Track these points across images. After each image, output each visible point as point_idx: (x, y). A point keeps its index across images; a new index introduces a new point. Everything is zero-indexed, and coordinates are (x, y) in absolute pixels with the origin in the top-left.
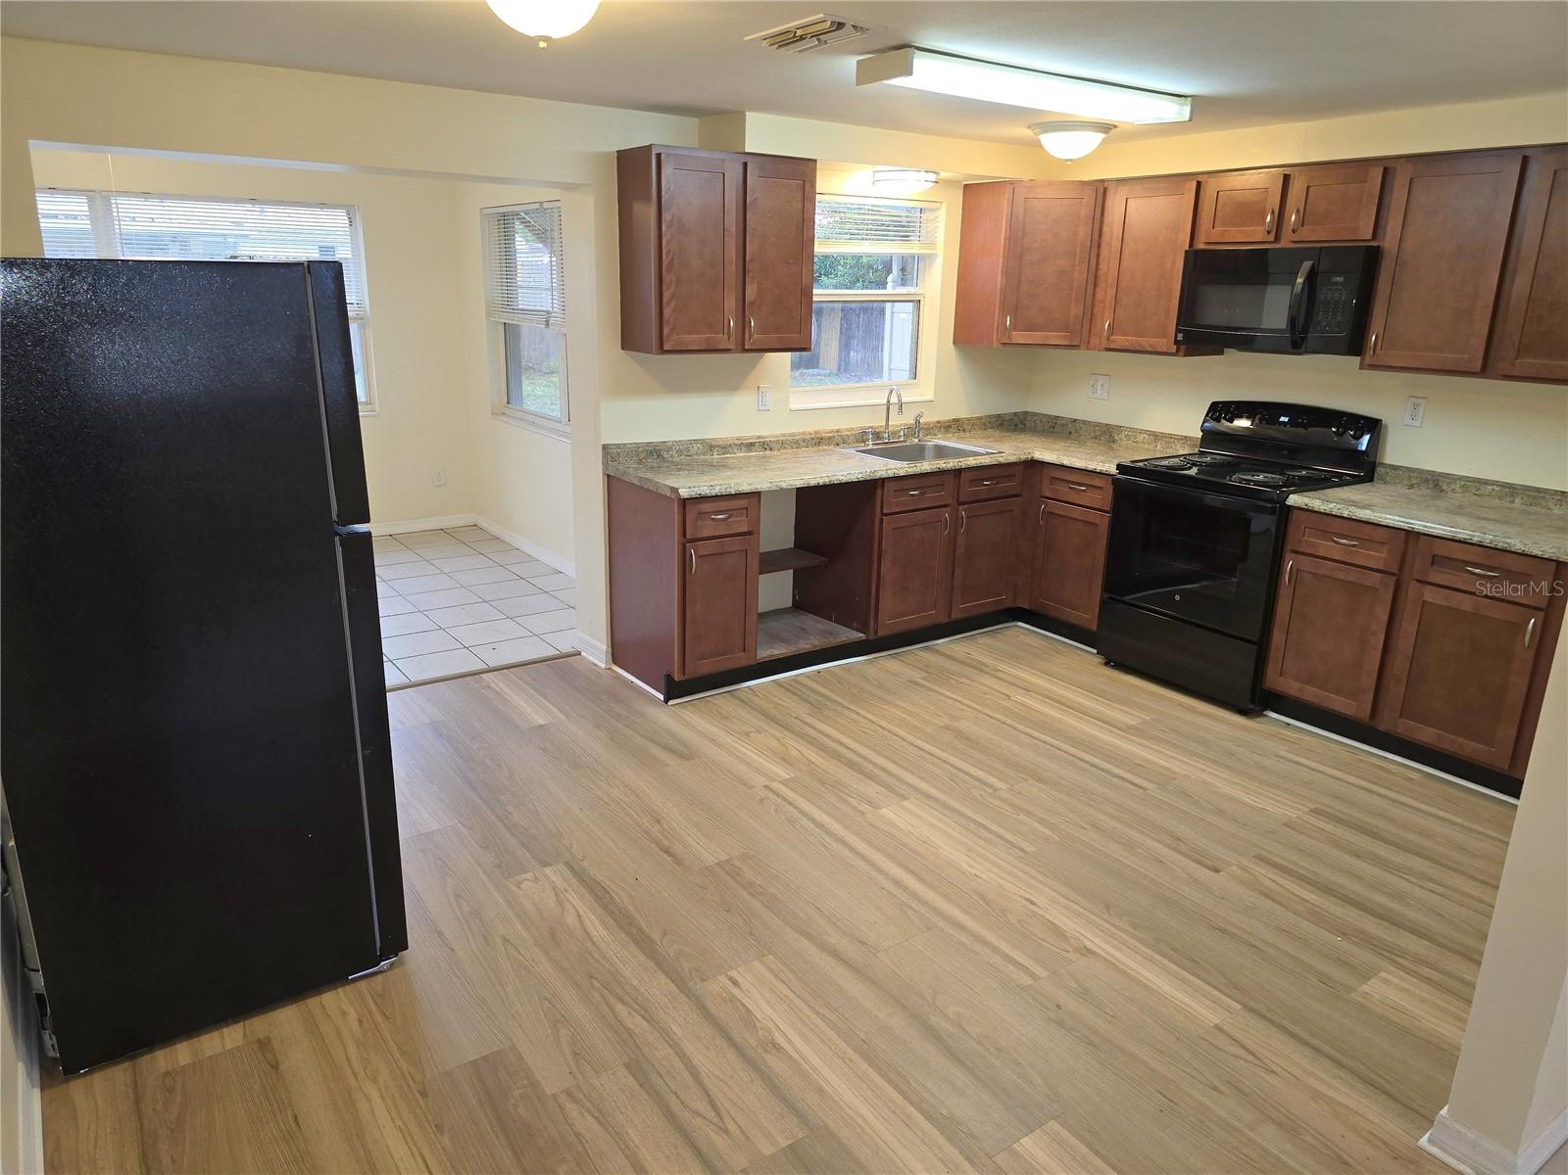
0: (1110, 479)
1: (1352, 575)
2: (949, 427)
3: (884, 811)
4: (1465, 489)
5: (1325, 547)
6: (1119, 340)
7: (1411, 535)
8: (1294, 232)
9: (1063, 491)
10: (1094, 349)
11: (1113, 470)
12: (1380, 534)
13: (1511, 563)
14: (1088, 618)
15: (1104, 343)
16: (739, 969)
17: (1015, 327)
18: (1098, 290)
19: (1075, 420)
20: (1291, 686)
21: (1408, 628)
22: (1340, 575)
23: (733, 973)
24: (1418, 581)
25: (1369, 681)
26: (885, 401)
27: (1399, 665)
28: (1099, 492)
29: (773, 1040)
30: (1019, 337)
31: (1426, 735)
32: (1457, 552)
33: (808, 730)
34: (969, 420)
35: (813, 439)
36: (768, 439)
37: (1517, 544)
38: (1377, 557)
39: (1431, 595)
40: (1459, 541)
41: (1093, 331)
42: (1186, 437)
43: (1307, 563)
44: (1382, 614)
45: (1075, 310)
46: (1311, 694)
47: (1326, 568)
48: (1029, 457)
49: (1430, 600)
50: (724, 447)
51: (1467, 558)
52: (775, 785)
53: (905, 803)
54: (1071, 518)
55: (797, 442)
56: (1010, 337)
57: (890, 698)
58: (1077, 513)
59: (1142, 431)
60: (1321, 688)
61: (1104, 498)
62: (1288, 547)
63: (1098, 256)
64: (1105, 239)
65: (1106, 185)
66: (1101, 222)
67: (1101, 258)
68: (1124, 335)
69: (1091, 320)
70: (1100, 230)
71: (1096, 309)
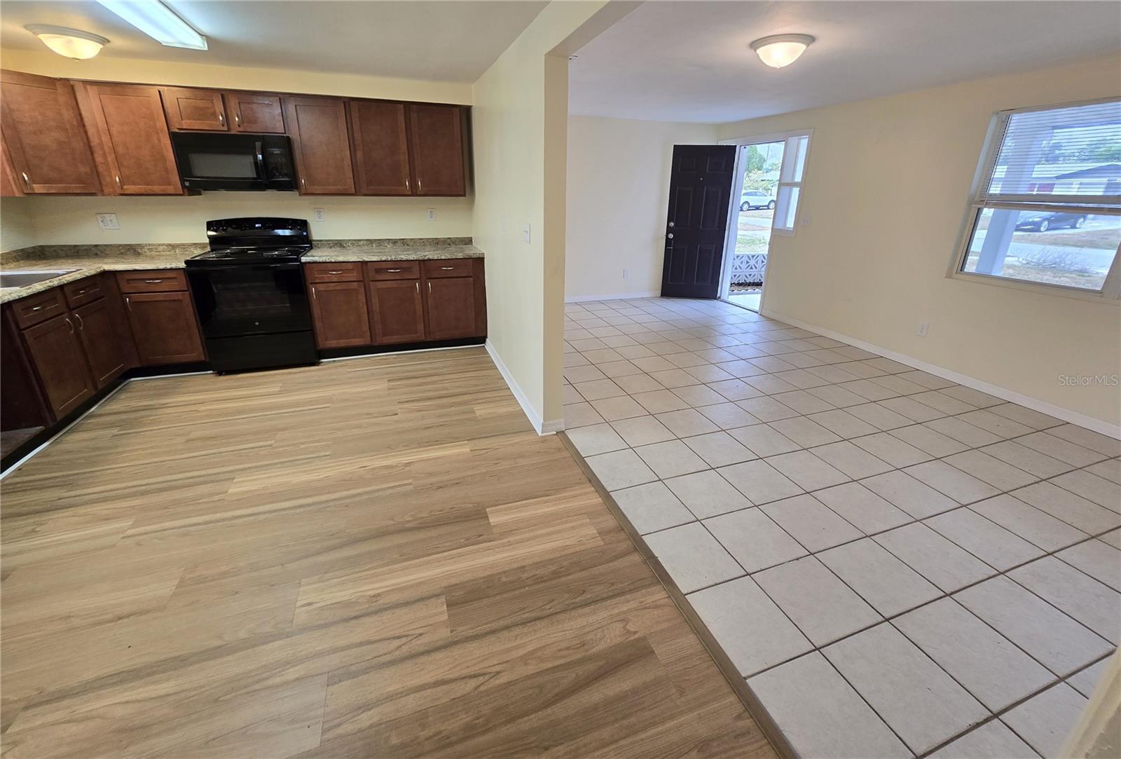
0: (182, 271)
1: (343, 286)
3: (230, 491)
4: (353, 244)
5: (326, 277)
6: (130, 188)
7: (364, 263)
8: (239, 126)
9: (142, 286)
10: (109, 194)
11: (183, 265)
12: (350, 267)
13: (404, 265)
14: (197, 354)
15: (119, 191)
16: (299, 599)
17: (34, 181)
18: (96, 155)
20: (333, 343)
21: (375, 301)
22: (337, 288)
23: (299, 604)
24: (372, 281)
25: (366, 327)
27: (377, 317)
28: (175, 281)
29: (370, 596)
30: (38, 188)
32: (384, 265)
33: (87, 497)
37: (404, 258)
38: (353, 276)
39: (379, 285)
40: (383, 261)
41: (103, 183)
42: (195, 244)
43: (322, 287)
44: (362, 298)
46: (343, 343)
47: (331, 287)
48: (102, 269)
49: (380, 287)
51: (388, 267)
52: (130, 532)
53: (235, 480)
54: (156, 301)
56: (32, 189)
57: (118, 450)
58: (160, 297)
59: (159, 245)
60: (346, 339)
61: (179, 283)
62: (308, 283)
63: (86, 132)
64: (87, 121)
65: (72, 83)
66: (79, 109)
67: (89, 134)
68: (134, 185)
69: (98, 176)
70: (80, 115)
71: (101, 169)
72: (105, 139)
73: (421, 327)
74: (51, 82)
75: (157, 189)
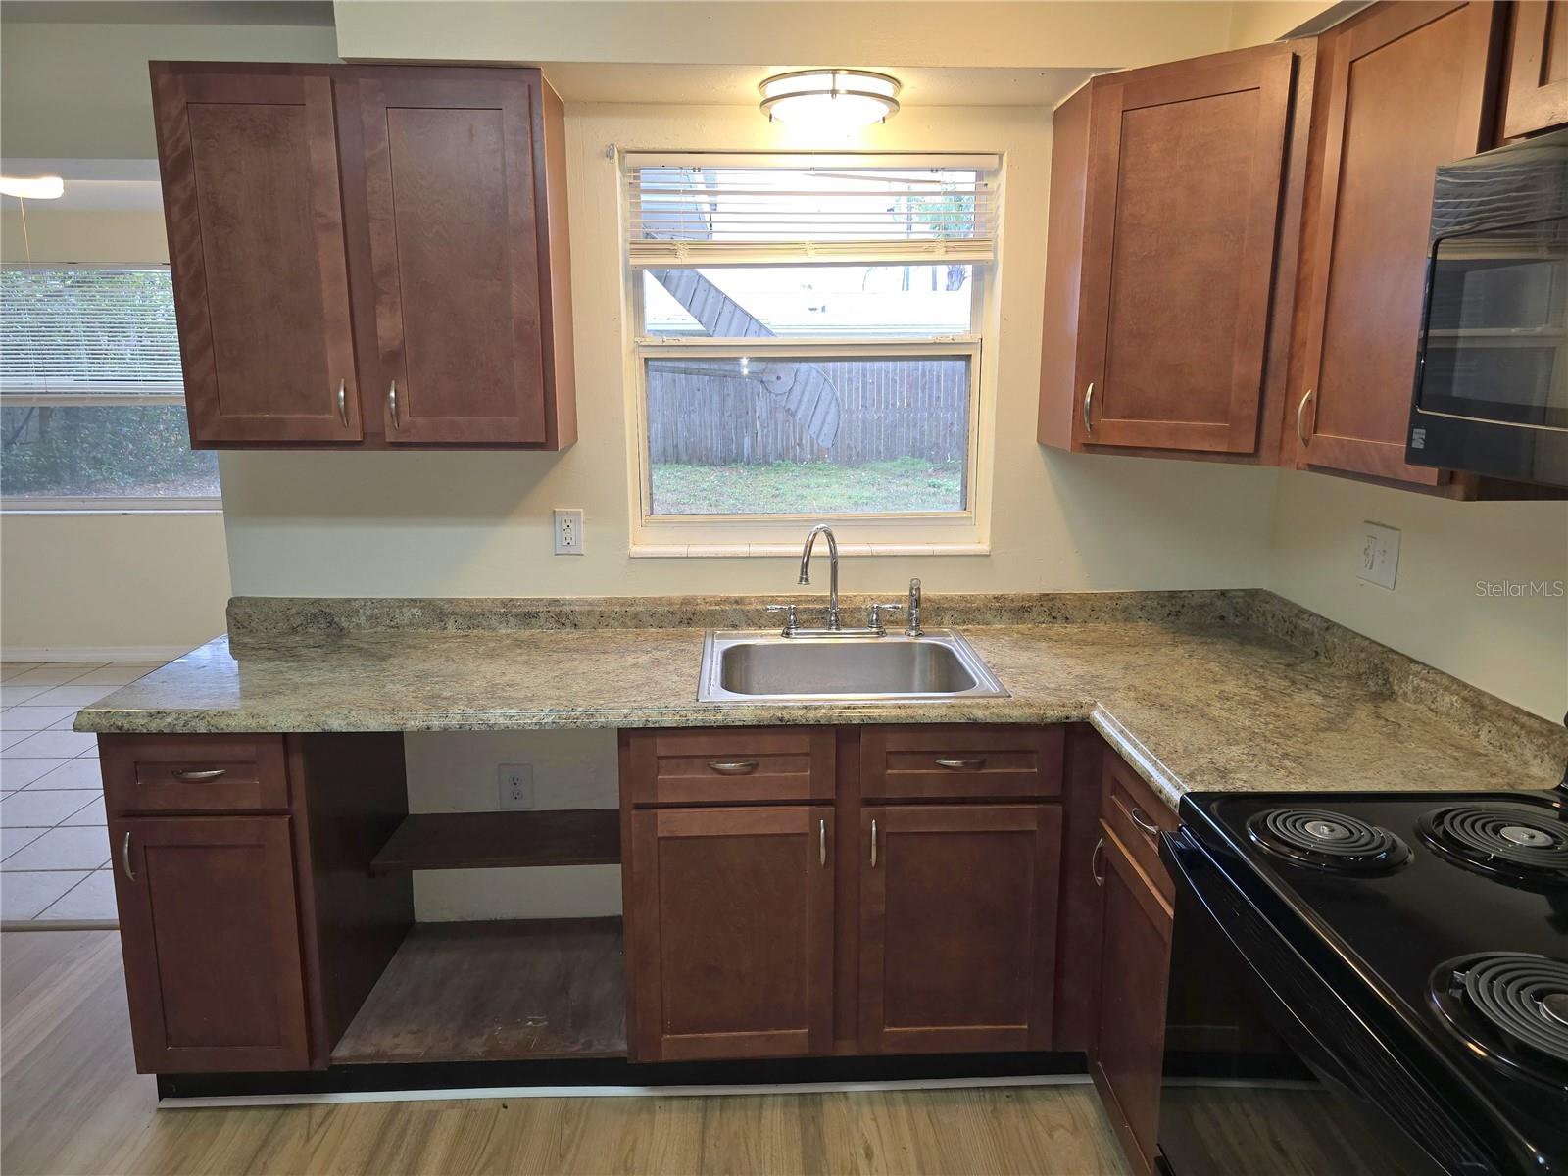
9: (1127, 819)
10: (1290, 463)
26: (800, 549)
34: (1083, 598)
35: (673, 613)
36: (567, 608)
50: (471, 616)
55: (635, 616)
58: (1141, 888)
69: (1286, 392)
71: (1296, 365)
72: (1322, 247)
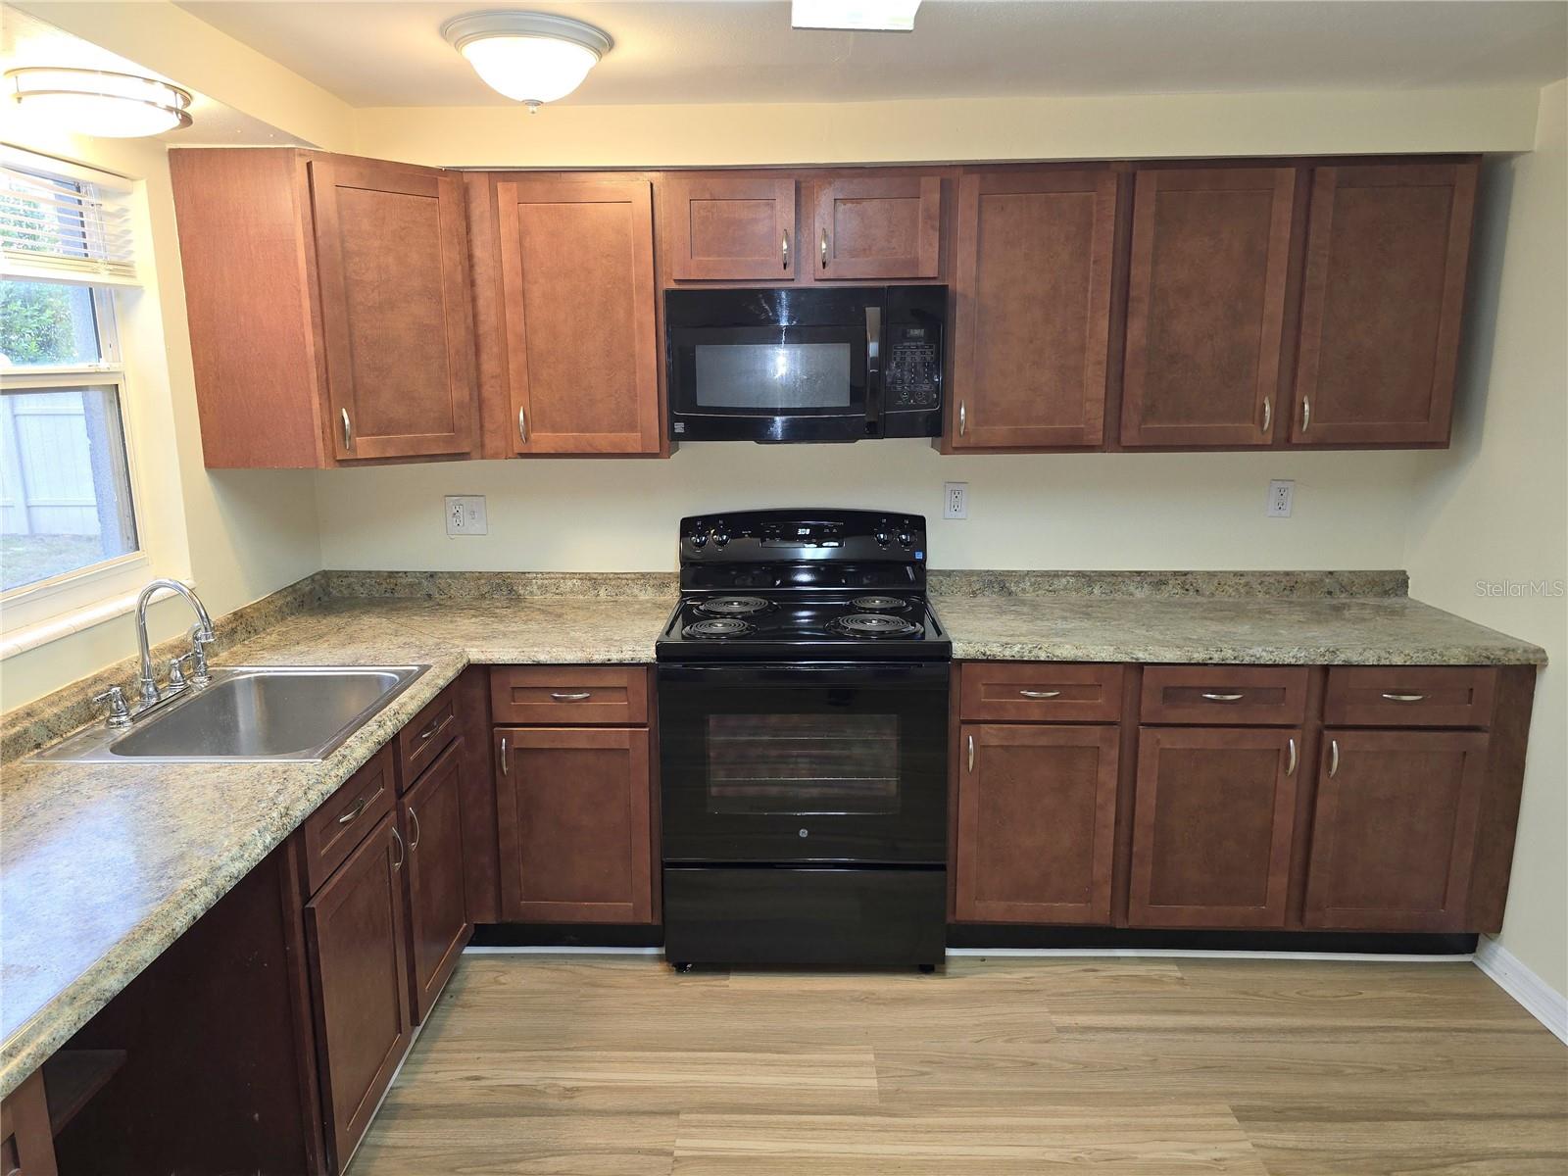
0: (644, 672)
1: (1058, 737)
2: (234, 631)
4: (1037, 586)
5: (1012, 706)
6: (543, 440)
7: (1134, 668)
8: (825, 265)
9: (542, 706)
10: (495, 456)
11: (652, 654)
14: (635, 904)
15: (519, 446)
17: (359, 428)
18: (484, 357)
19: (432, 575)
21: (1148, 791)
22: (1040, 741)
24: (1148, 725)
25: (1102, 869)
27: (1143, 841)
28: (624, 696)
30: (364, 446)
31: (1185, 916)
32: (1193, 678)
37: (1263, 655)
38: (1092, 706)
39: (1169, 740)
40: (1195, 664)
41: (488, 426)
44: (1108, 777)
45: (459, 394)
47: (1022, 737)
49: (1168, 746)
51: (1207, 683)
56: (353, 449)
58: (580, 738)
61: (632, 704)
62: (954, 720)
63: (474, 300)
64: (483, 272)
65: (466, 178)
66: (469, 242)
67: (481, 302)
68: (555, 430)
69: (480, 409)
70: (470, 257)
71: (488, 390)
72: (513, 316)
73: (1279, 883)
74: (428, 178)
75: (602, 440)
